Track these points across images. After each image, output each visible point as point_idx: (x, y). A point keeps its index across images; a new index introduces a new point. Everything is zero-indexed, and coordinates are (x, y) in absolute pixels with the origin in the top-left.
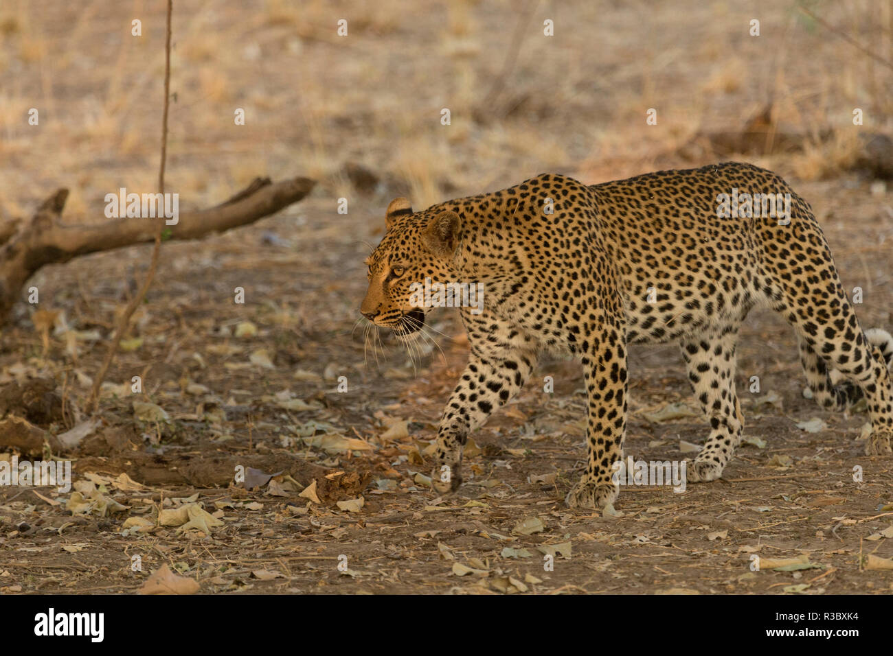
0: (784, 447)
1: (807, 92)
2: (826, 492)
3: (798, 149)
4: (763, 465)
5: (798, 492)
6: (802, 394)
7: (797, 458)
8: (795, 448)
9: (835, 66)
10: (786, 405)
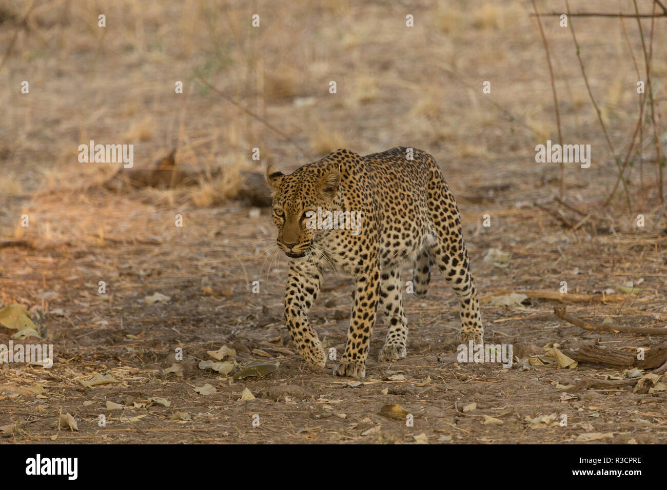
0: (184, 406)
1: (201, 141)
2: (216, 439)
3: (195, 183)
4: (169, 419)
5: (195, 439)
6: (198, 366)
7: (194, 414)
8: (192, 407)
9: (224, 121)
10: (186, 375)
